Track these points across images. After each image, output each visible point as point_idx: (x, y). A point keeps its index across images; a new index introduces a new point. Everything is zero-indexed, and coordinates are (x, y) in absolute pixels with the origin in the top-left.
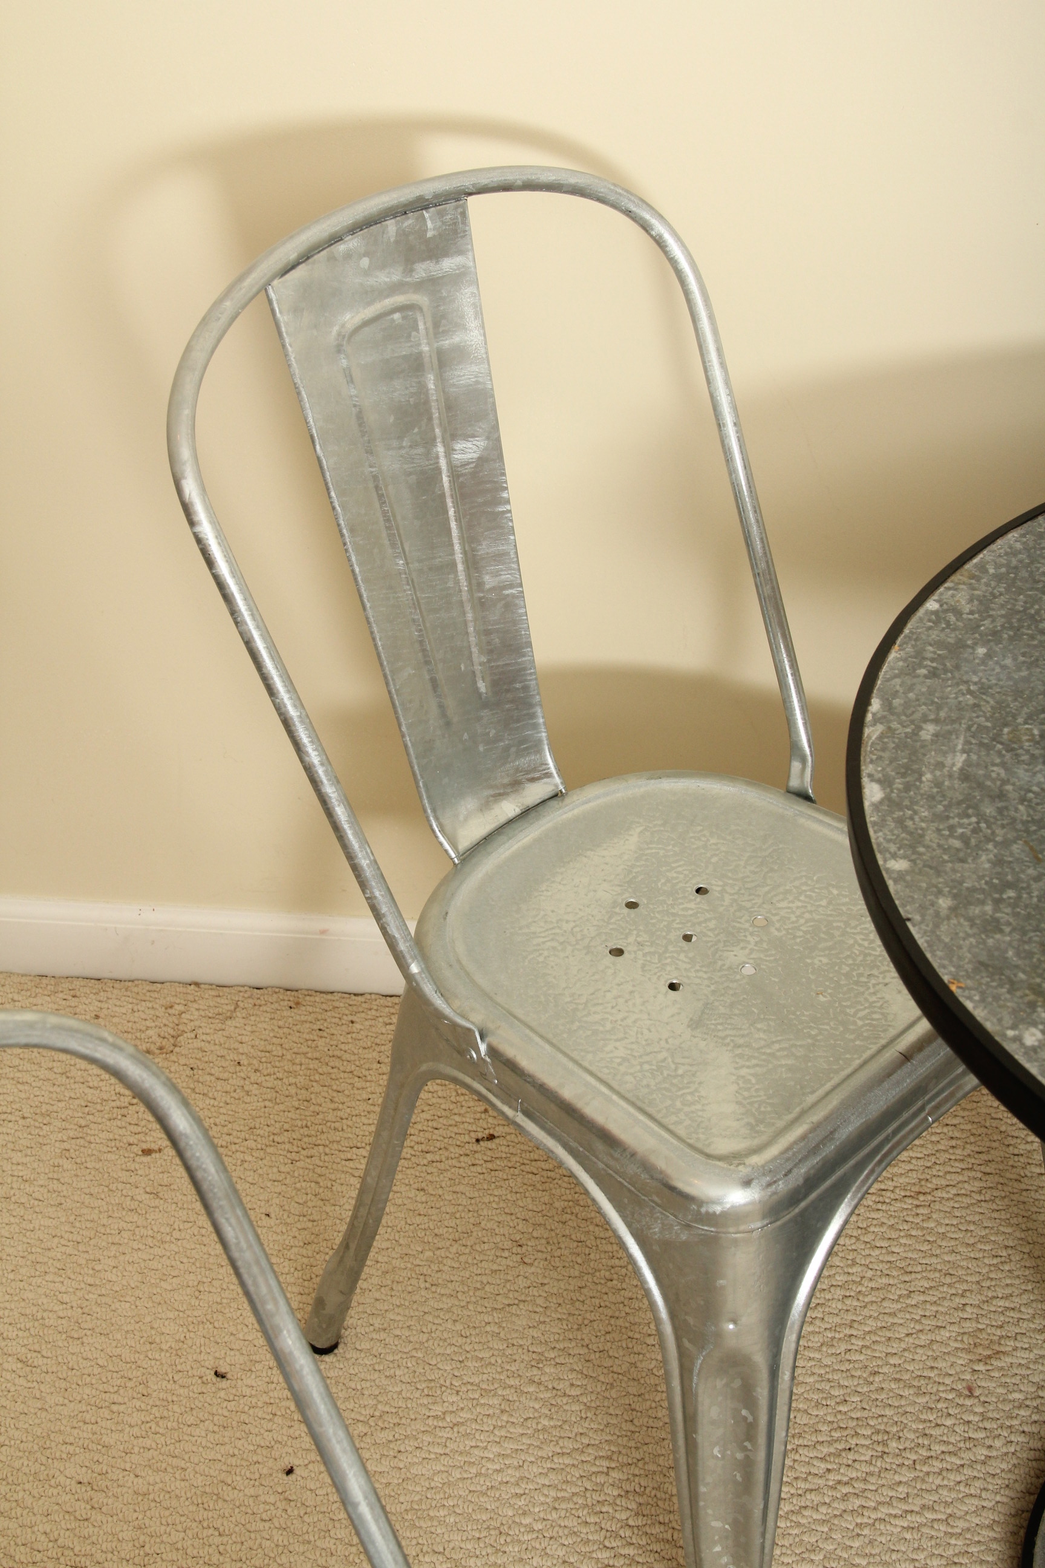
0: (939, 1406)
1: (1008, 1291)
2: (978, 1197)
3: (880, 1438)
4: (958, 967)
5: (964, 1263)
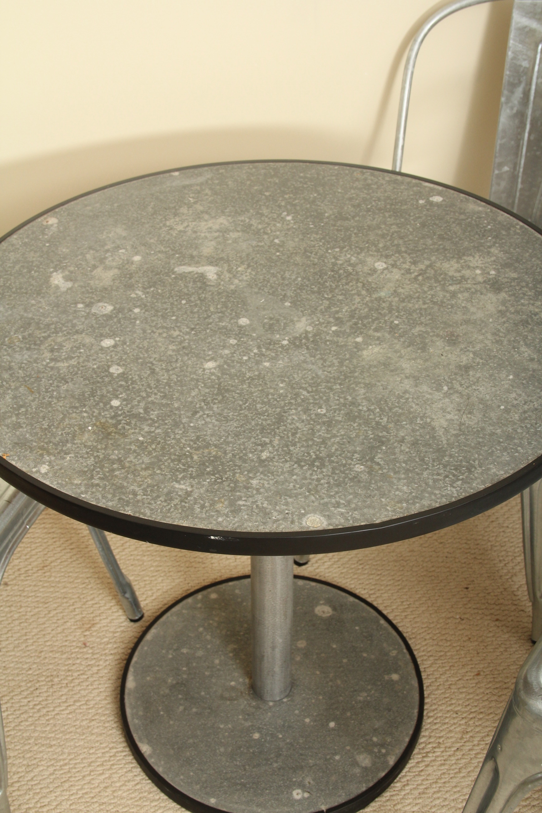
0: (73, 656)
1: (92, 596)
2: (70, 560)
3: (49, 679)
4: (5, 448)
5: (70, 591)
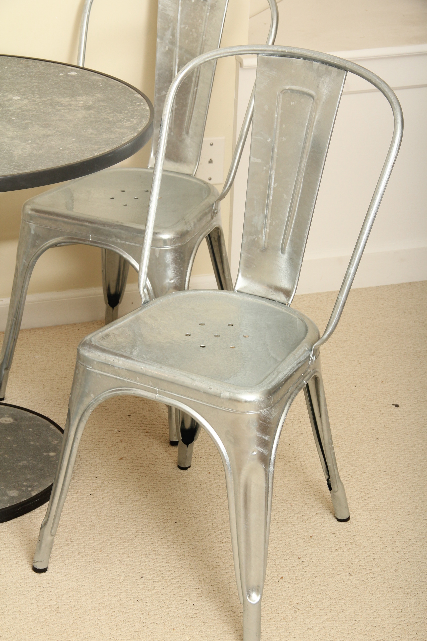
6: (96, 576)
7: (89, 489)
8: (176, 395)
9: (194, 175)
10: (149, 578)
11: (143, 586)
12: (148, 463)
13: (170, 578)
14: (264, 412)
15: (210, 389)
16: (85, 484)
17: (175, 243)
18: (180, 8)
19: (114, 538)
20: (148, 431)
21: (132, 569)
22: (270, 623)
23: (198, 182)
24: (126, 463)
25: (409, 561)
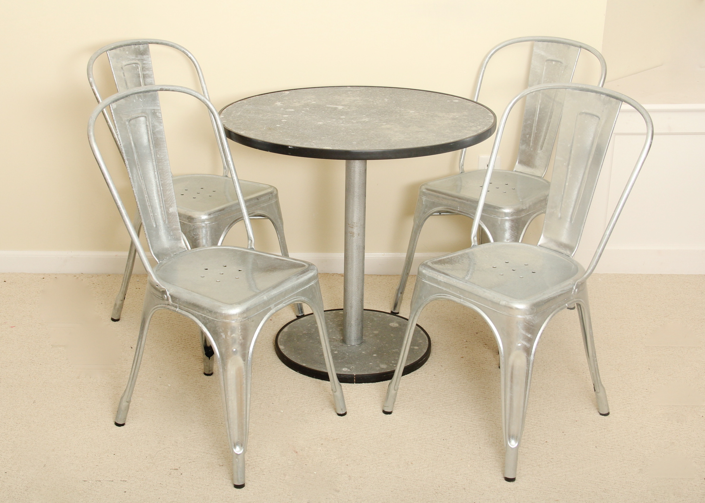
6: (421, 421)
7: (435, 372)
8: (473, 301)
9: (543, 177)
10: (456, 428)
11: (450, 432)
12: (480, 362)
13: (470, 430)
14: (528, 317)
15: (494, 298)
16: (433, 369)
17: (512, 215)
18: (545, 68)
19: (441, 402)
20: (486, 344)
21: (447, 421)
22: (528, 467)
23: (544, 181)
24: (465, 360)
25: (642, 446)
